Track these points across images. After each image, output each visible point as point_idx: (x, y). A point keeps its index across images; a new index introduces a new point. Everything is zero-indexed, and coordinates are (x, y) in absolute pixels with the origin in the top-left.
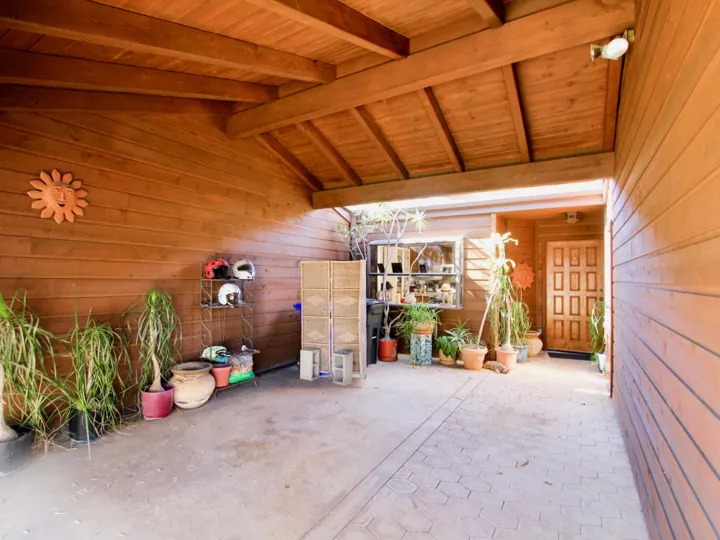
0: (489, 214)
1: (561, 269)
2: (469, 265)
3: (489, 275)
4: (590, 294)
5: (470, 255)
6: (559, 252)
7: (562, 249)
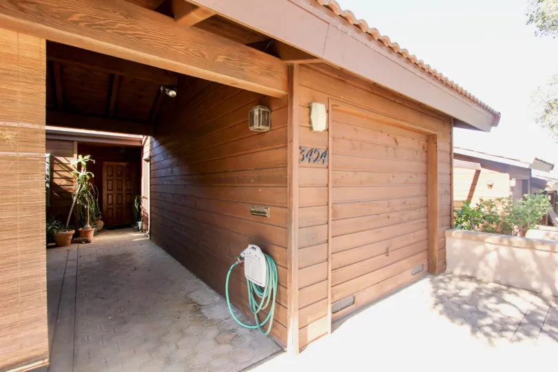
0: (73, 141)
1: (112, 178)
2: (55, 175)
3: (72, 182)
4: (128, 192)
5: (56, 168)
6: (110, 168)
7: (112, 167)
